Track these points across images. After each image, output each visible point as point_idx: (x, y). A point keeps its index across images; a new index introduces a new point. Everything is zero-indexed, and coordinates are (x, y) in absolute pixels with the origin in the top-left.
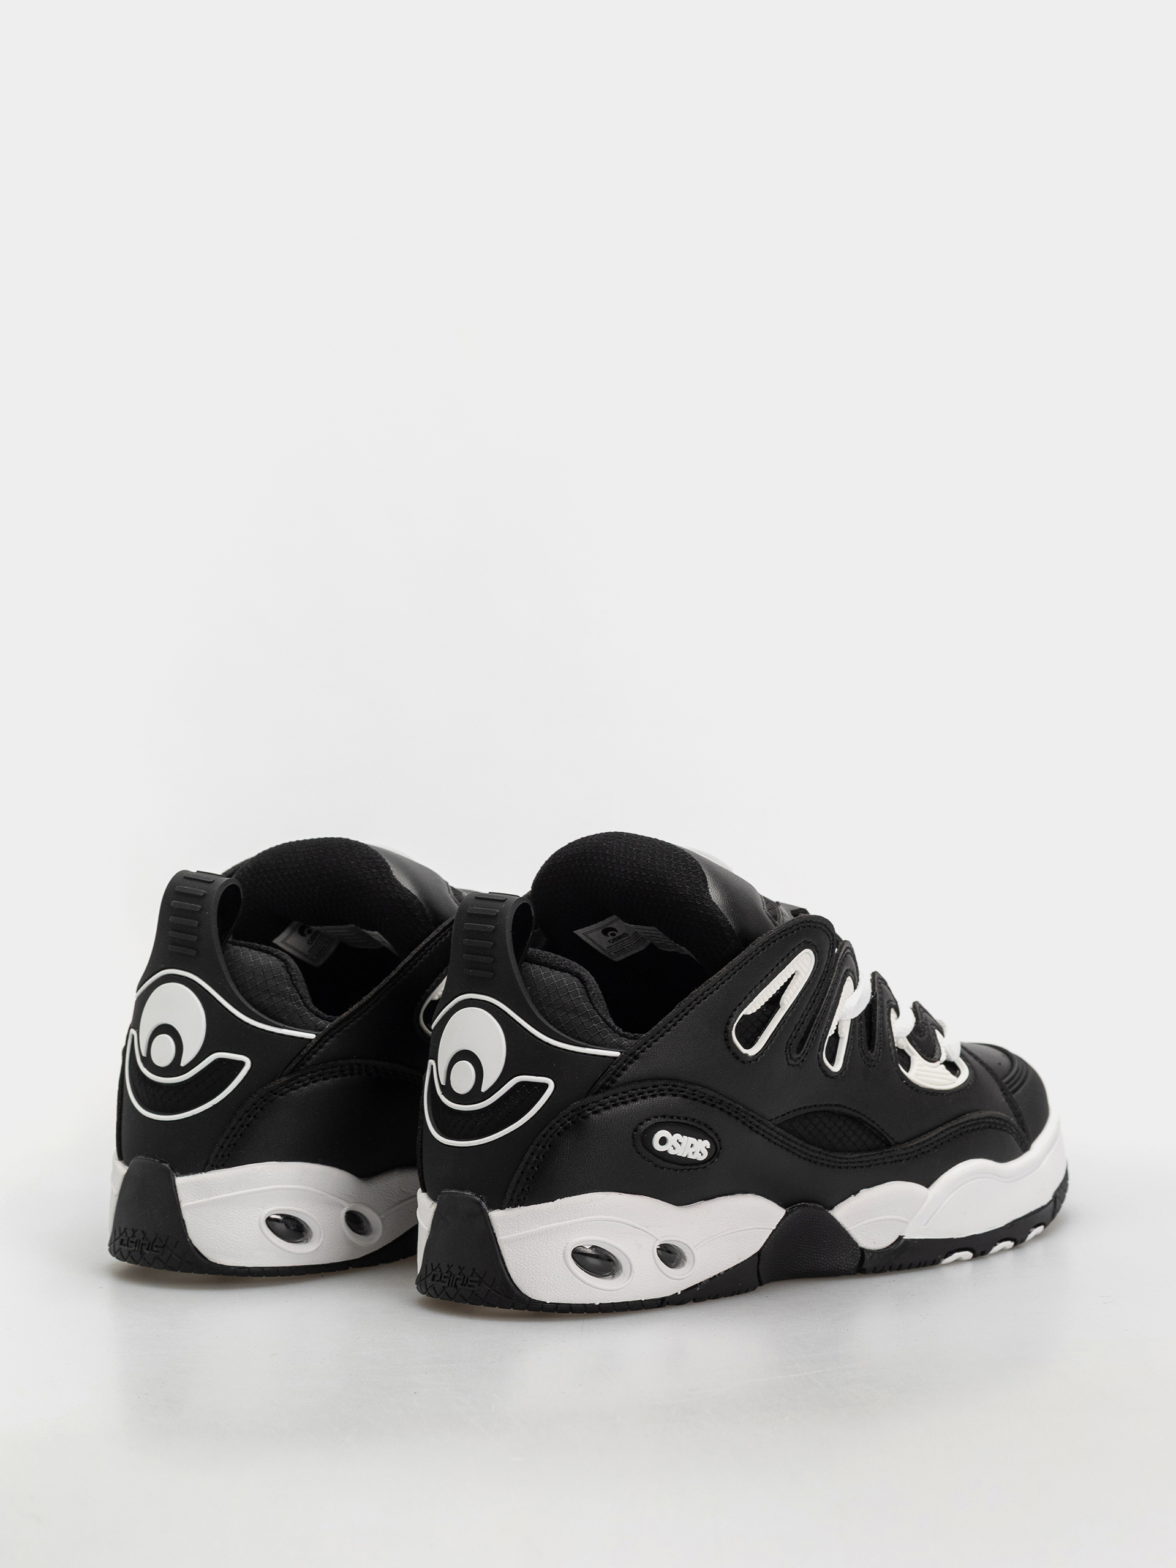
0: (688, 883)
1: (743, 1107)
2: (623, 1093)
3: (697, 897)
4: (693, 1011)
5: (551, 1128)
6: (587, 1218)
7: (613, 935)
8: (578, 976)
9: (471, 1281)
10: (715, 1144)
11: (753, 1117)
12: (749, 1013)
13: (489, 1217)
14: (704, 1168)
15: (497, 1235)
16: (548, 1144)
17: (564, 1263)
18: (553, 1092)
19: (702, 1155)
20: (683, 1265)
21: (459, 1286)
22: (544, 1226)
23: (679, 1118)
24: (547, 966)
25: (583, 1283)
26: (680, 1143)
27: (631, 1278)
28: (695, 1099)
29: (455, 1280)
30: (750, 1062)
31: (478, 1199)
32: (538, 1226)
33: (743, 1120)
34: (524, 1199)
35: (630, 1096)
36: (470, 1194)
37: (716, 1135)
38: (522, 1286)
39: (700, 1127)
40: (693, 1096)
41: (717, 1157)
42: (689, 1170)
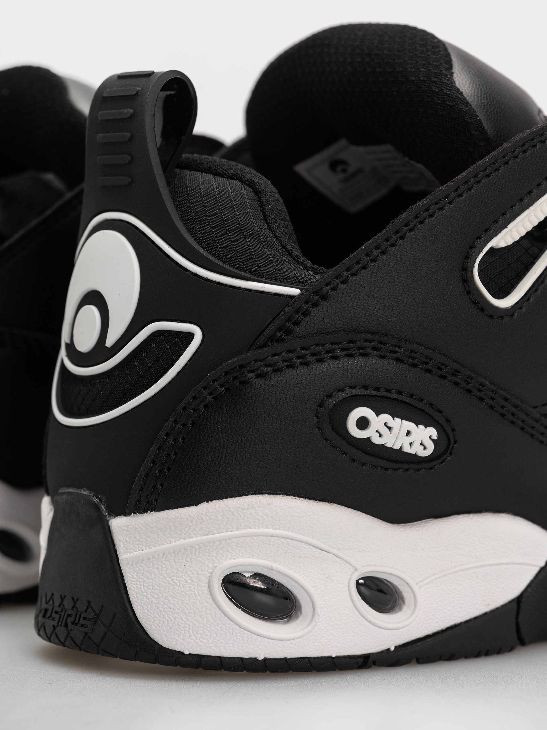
0: (424, 65)
1: (491, 383)
2: (303, 348)
3: (435, 82)
4: (412, 233)
5: (195, 398)
6: (245, 531)
7: (344, 171)
8: (251, 184)
9: (85, 618)
10: (447, 434)
11: (506, 399)
12: (503, 245)
13: (109, 527)
14: (431, 468)
15: (118, 553)
16: (190, 421)
17: (209, 596)
18: (201, 345)
19: (425, 448)
20: (400, 609)
21: (69, 624)
22: (182, 542)
23: (388, 391)
24: (211, 173)
25: (238, 628)
26: (390, 428)
27: (313, 623)
28: (415, 365)
29: (65, 616)
30: (502, 317)
31: (96, 500)
32: (173, 540)
33: (491, 402)
34: (156, 500)
35: (313, 354)
36: (86, 493)
37: (448, 420)
38: (149, 627)
39: (420, 406)
40: (411, 360)
41: (451, 454)
42: (407, 470)
